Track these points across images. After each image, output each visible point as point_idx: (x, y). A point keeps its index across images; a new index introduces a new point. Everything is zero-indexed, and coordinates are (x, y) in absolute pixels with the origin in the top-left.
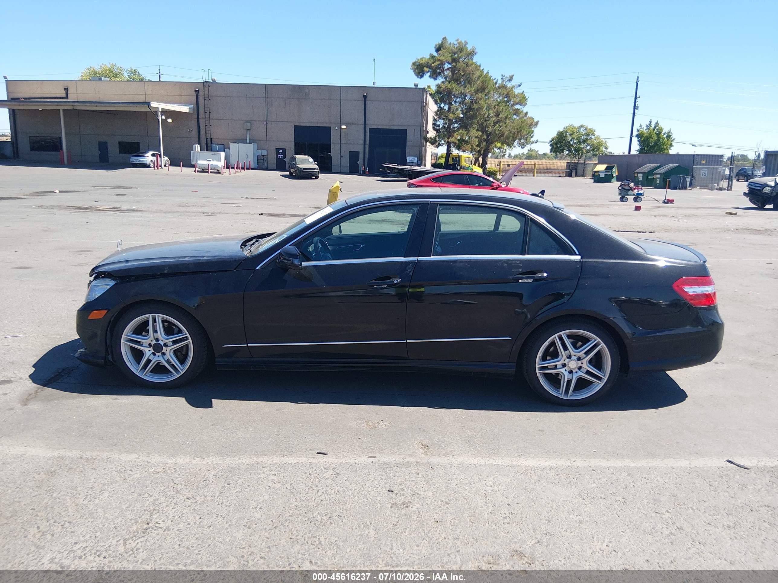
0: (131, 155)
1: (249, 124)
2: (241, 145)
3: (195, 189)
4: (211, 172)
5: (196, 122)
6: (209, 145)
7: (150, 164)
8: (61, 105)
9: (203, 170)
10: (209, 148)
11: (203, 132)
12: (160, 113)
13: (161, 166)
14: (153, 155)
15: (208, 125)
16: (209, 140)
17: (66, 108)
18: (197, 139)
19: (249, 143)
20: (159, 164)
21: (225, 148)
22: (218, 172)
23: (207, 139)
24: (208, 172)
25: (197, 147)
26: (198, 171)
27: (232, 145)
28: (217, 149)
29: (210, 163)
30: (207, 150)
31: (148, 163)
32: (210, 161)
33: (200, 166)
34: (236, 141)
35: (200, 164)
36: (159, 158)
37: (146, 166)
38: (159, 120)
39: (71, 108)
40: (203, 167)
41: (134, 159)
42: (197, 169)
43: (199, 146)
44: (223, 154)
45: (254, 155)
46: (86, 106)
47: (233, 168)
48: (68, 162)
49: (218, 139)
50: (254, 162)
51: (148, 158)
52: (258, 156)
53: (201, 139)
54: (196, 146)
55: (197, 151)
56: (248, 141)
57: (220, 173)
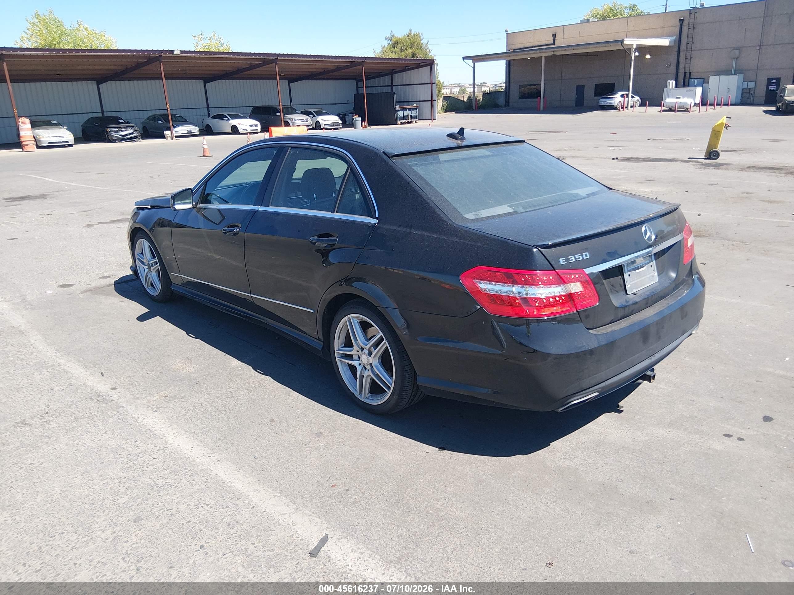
0: (600, 97)
1: (737, 52)
2: (724, 78)
3: (614, 131)
4: (678, 111)
5: (676, 56)
6: (687, 80)
7: (617, 106)
8: (543, 52)
9: (670, 109)
10: (686, 84)
11: (682, 66)
12: (634, 50)
13: (627, 107)
14: (622, 96)
15: (689, 57)
16: (687, 76)
17: (547, 54)
18: (675, 74)
19: (734, 74)
20: (626, 105)
21: (704, 82)
22: (687, 110)
23: (685, 73)
24: (674, 111)
25: (672, 84)
26: (664, 111)
27: (713, 80)
28: (696, 84)
29: (679, 101)
30: (684, 86)
31: (616, 104)
32: (679, 98)
33: (668, 104)
34: (718, 73)
35: (668, 103)
36: (626, 99)
37: (613, 108)
38: (631, 57)
39: (550, 54)
40: (670, 106)
41: (602, 102)
42: (664, 108)
43: (674, 82)
44: (699, 90)
45: (738, 87)
46: (565, 50)
47: (710, 105)
48: (544, 108)
49: (698, 72)
50: (736, 97)
51: (617, 99)
52: (743, 89)
53: (679, 74)
54: (671, 82)
55: (670, 88)
56: (733, 72)
57: (688, 111)
